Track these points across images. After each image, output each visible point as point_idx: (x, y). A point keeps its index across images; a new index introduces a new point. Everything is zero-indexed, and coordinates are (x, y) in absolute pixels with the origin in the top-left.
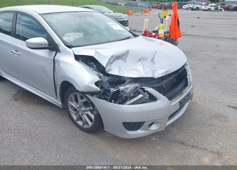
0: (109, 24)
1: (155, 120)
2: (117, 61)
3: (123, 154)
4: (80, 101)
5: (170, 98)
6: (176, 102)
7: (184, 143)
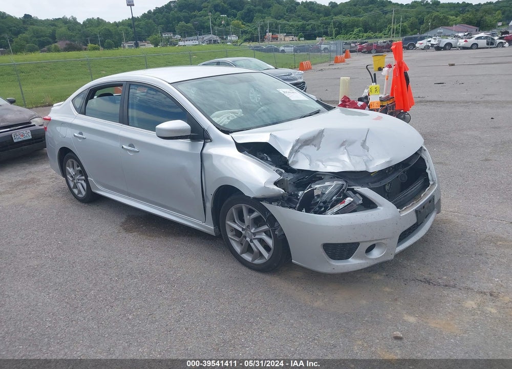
0: (281, 91)
1: (376, 240)
2: (305, 147)
3: (326, 300)
4: (247, 218)
5: (400, 205)
6: (409, 211)
7: (431, 281)
